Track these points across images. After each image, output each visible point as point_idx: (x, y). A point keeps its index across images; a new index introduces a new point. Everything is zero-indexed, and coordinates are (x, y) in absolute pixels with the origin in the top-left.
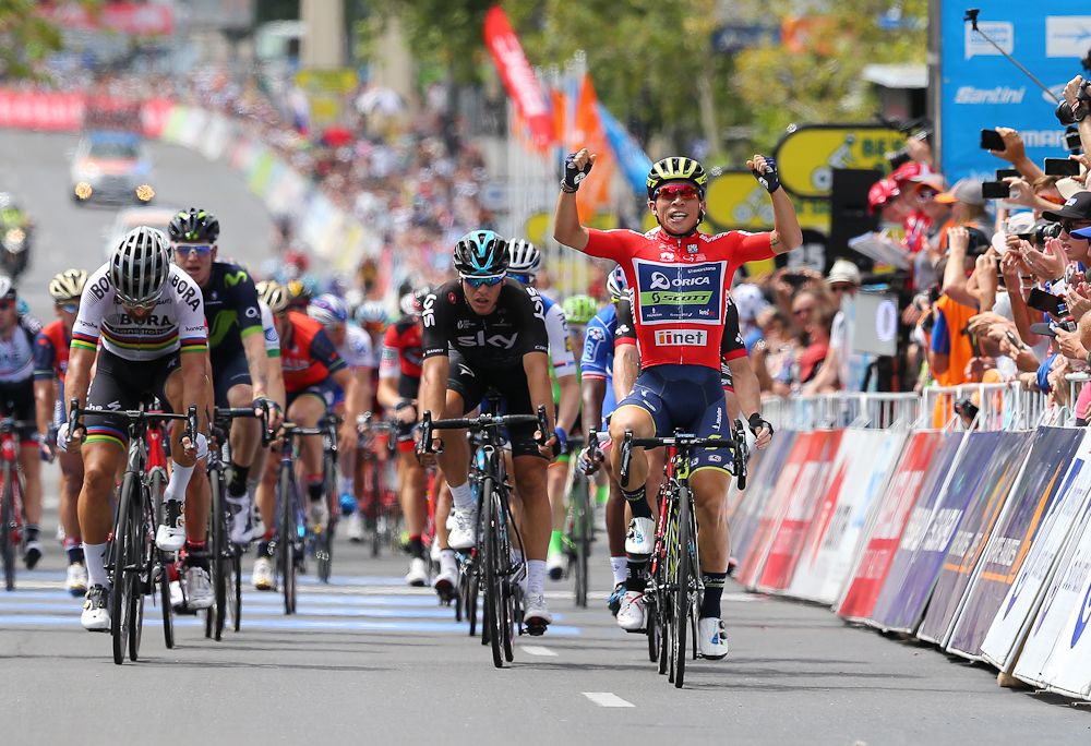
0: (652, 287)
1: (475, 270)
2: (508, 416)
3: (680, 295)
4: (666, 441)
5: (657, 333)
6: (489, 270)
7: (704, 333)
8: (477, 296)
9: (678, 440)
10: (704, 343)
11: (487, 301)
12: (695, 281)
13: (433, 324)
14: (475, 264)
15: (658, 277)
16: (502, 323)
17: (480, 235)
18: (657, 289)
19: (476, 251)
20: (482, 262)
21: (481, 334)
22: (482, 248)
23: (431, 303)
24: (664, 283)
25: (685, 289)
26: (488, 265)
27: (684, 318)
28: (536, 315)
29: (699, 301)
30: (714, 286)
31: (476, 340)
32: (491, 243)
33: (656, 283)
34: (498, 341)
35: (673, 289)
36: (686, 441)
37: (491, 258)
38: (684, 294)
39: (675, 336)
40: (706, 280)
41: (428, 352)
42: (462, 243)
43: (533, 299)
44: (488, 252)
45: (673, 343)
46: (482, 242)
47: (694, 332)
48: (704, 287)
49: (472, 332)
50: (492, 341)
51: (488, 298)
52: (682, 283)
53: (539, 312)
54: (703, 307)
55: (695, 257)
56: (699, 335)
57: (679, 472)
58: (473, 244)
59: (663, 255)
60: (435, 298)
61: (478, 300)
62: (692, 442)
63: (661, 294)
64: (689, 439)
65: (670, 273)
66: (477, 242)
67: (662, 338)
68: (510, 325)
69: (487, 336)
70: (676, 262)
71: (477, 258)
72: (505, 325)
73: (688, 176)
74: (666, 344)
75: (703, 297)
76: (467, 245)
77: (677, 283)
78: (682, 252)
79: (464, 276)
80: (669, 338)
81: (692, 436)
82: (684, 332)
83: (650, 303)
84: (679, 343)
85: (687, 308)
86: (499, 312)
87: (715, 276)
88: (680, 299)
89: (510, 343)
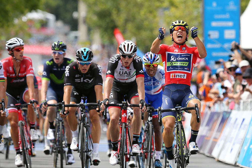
0: (171, 60)
1: (83, 60)
2: (88, 103)
3: (179, 63)
4: (172, 109)
5: (171, 74)
6: (87, 60)
7: (186, 75)
8: (83, 68)
9: (176, 109)
10: (185, 78)
11: (86, 70)
12: (183, 59)
13: (69, 75)
14: (83, 59)
15: (173, 57)
16: (89, 76)
17: (84, 49)
18: (172, 61)
19: (83, 54)
20: (85, 57)
21: (82, 79)
22: (85, 53)
23: (68, 69)
24: (174, 59)
25: (180, 61)
26: (87, 59)
27: (180, 70)
28: (100, 74)
29: (185, 65)
30: (189, 61)
31: (80, 80)
32: (88, 52)
33: (172, 59)
34: (87, 81)
35: (177, 61)
36: (179, 109)
37: (88, 57)
38: (180, 63)
39: (177, 75)
40: (187, 59)
41: (66, 84)
42: (79, 52)
43: (99, 69)
44: (87, 55)
45: (176, 78)
46: (85, 51)
47: (183, 74)
48: (186, 61)
49: (80, 78)
50: (85, 81)
51: (86, 69)
52: (180, 59)
53: (100, 73)
54: (186, 67)
55: (184, 51)
56: (184, 75)
57: (178, 119)
58: (82, 52)
59: (175, 50)
60: (69, 67)
61: (83, 69)
62: (181, 109)
63: (173, 62)
64: (180, 108)
65: (176, 56)
66: (84, 51)
67: (172, 76)
68: (91, 76)
69: (84, 79)
70: (178, 52)
71: (83, 56)
72: (90, 76)
73: (183, 25)
74: (174, 78)
75: (186, 64)
76: (80, 52)
77: (178, 59)
78: (181, 49)
79: (79, 62)
80: (175, 76)
81: (181, 107)
82: (180, 74)
83: (170, 65)
84: (177, 77)
85: (181, 67)
86: (88, 72)
87: (189, 58)
88: (178, 64)
89: (90, 81)
